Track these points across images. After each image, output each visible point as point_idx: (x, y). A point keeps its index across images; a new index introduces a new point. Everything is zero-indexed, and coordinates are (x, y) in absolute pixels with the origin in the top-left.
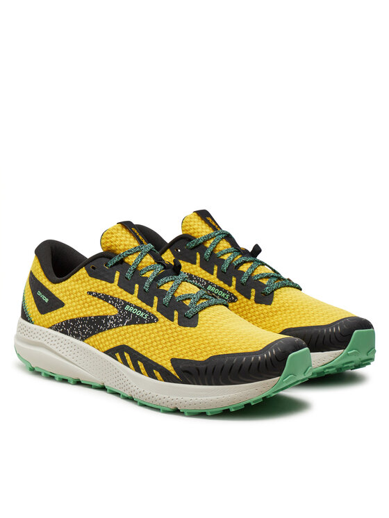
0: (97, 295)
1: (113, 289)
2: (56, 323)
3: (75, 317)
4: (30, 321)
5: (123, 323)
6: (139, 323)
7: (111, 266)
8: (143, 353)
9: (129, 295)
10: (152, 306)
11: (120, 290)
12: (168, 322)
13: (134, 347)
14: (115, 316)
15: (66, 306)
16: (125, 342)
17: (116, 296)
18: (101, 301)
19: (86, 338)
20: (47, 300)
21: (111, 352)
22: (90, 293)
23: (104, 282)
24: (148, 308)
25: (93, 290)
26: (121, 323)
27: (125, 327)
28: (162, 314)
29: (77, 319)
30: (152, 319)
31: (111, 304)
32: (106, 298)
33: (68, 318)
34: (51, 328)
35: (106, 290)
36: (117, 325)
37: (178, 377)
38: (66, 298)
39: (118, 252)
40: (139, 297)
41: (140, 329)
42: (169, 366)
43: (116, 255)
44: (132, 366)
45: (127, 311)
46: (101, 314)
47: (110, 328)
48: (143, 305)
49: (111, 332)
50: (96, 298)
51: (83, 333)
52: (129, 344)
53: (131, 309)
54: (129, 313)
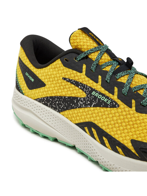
0: (69, 81)
1: (82, 77)
2: (39, 97)
3: (53, 95)
4: (22, 93)
5: (90, 105)
6: (103, 107)
7: (80, 60)
8: (108, 131)
9: (95, 84)
10: (113, 94)
11: (87, 79)
12: (127, 109)
13: (100, 125)
14: (84, 99)
15: (47, 86)
16: (92, 120)
17: (85, 83)
18: (73, 86)
19: (62, 111)
20: (33, 80)
21: (82, 125)
22: (65, 79)
23: (75, 72)
24: (110, 95)
25: (67, 77)
26: (89, 104)
27: (92, 109)
28: (122, 101)
29: (55, 97)
30: (114, 105)
31: (81, 88)
32: (77, 84)
33: (48, 96)
34: (36, 100)
35: (76, 78)
36: (86, 106)
37: (137, 155)
38: (46, 80)
39: (83, 50)
40: (103, 86)
41: (104, 112)
42: (129, 146)
43: (82, 52)
44: (98, 139)
45: (94, 96)
46: (73, 95)
47: (80, 107)
48: (106, 93)
49: (81, 110)
50: (69, 83)
51: (59, 107)
52: (96, 122)
53: (97, 95)
54: (95, 98)
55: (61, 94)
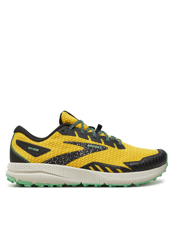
0: (69, 143)
1: (77, 138)
2: (47, 159)
3: (59, 154)
4: (28, 162)
5: (89, 152)
6: (98, 151)
7: (72, 129)
8: (107, 163)
9: (87, 140)
10: (102, 143)
11: (81, 139)
12: (113, 148)
13: (100, 161)
14: (83, 150)
15: (52, 150)
16: (93, 160)
17: (80, 141)
18: (72, 145)
20: (37, 150)
21: (86, 167)
22: (65, 142)
23: (71, 136)
24: (100, 144)
25: (66, 141)
26: (88, 152)
27: (91, 154)
28: (108, 145)
29: (61, 155)
30: (104, 149)
31: (79, 145)
33: (55, 156)
34: (43, 163)
35: (74, 140)
36: (86, 154)
37: (130, 169)
38: (50, 147)
39: (71, 123)
40: (92, 140)
41: (100, 153)
42: (124, 166)
44: (102, 170)
45: (89, 147)
46: (75, 151)
47: (82, 156)
48: (97, 143)
49: (83, 158)
50: (69, 144)
51: (65, 161)
52: (97, 161)
53: (91, 146)
54: (91, 148)
55: (65, 152)
